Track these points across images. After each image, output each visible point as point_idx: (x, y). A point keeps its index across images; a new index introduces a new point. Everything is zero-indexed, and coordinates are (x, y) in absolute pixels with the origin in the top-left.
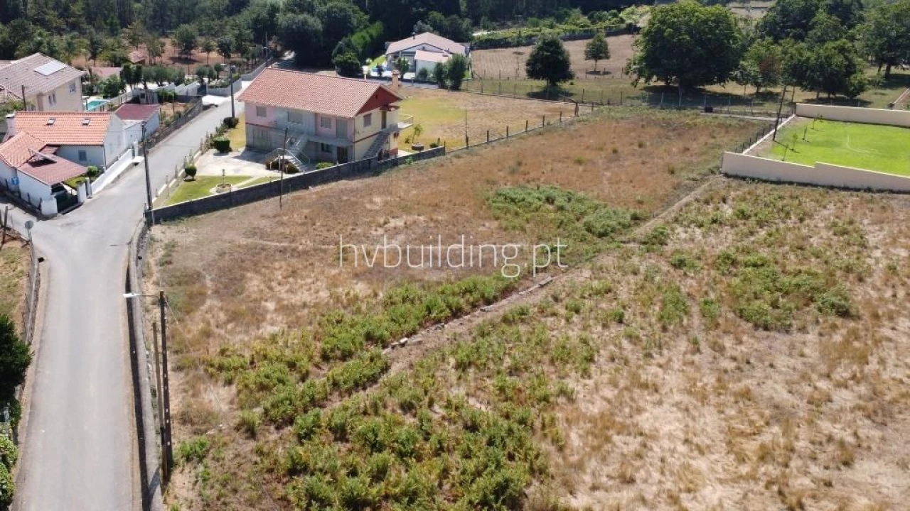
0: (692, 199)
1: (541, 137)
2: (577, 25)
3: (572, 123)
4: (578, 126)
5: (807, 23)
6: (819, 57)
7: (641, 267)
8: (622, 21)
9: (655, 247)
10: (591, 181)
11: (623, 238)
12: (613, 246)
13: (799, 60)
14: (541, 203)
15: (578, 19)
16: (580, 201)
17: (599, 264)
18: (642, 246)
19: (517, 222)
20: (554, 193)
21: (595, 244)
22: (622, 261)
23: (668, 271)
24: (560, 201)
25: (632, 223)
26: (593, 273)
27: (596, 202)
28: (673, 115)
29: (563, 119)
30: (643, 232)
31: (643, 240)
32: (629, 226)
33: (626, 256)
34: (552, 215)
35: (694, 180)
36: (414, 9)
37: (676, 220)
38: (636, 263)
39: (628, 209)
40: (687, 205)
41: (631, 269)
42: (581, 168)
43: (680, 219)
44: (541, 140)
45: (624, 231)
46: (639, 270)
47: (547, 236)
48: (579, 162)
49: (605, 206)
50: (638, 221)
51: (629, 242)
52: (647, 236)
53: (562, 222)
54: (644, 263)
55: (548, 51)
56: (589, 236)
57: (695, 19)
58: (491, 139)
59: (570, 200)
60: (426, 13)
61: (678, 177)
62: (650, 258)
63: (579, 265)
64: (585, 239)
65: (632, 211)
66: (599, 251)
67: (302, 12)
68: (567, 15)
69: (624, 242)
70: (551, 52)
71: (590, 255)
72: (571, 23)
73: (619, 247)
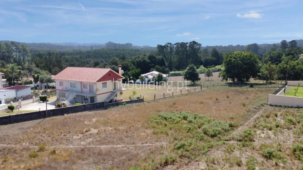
0: (260, 116)
1: (186, 96)
2: (202, 69)
3: (199, 92)
4: (201, 93)
5: (280, 60)
6: (290, 66)
7: (242, 159)
8: (216, 68)
9: (247, 143)
10: (207, 110)
11: (226, 138)
12: (220, 143)
13: (283, 68)
14: (180, 119)
15: (202, 68)
16: (200, 118)
17: (212, 157)
18: (239, 143)
19: (165, 129)
20: (187, 115)
21: (209, 142)
22: (227, 154)
23: (263, 162)
24: (190, 118)
25: (230, 129)
26: (208, 166)
27: (209, 118)
28: (238, 88)
29: (196, 91)
30: (238, 134)
31: (239, 139)
32: (228, 131)
33: (230, 151)
34: (185, 126)
35: (255, 108)
36: (151, 65)
37: (255, 127)
38: (238, 155)
39: (226, 122)
40: (258, 118)
41: (236, 161)
42: (202, 105)
43: (257, 125)
44: (187, 97)
45: (226, 134)
46: (241, 161)
47: (180, 138)
48: (202, 103)
49: (214, 120)
50: (233, 128)
51: (230, 140)
52: (241, 136)
53: (190, 129)
54: (243, 155)
55: (191, 70)
56: (206, 137)
57: (242, 55)
58: (165, 97)
59: (195, 118)
60: (154, 66)
61: (247, 107)
62: (246, 151)
63: (197, 159)
64: (203, 139)
65: (229, 122)
66: (212, 147)
67: (113, 64)
68: (199, 67)
69: (227, 140)
70: (192, 71)
71: (206, 150)
72: (201, 69)
73: (224, 144)
